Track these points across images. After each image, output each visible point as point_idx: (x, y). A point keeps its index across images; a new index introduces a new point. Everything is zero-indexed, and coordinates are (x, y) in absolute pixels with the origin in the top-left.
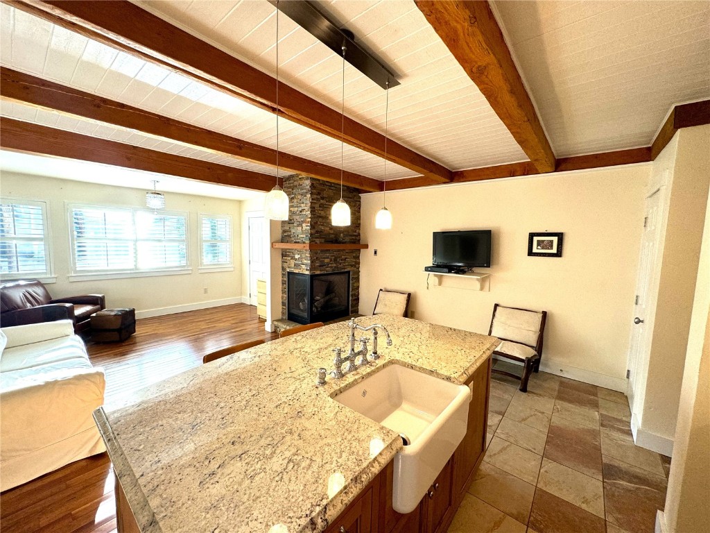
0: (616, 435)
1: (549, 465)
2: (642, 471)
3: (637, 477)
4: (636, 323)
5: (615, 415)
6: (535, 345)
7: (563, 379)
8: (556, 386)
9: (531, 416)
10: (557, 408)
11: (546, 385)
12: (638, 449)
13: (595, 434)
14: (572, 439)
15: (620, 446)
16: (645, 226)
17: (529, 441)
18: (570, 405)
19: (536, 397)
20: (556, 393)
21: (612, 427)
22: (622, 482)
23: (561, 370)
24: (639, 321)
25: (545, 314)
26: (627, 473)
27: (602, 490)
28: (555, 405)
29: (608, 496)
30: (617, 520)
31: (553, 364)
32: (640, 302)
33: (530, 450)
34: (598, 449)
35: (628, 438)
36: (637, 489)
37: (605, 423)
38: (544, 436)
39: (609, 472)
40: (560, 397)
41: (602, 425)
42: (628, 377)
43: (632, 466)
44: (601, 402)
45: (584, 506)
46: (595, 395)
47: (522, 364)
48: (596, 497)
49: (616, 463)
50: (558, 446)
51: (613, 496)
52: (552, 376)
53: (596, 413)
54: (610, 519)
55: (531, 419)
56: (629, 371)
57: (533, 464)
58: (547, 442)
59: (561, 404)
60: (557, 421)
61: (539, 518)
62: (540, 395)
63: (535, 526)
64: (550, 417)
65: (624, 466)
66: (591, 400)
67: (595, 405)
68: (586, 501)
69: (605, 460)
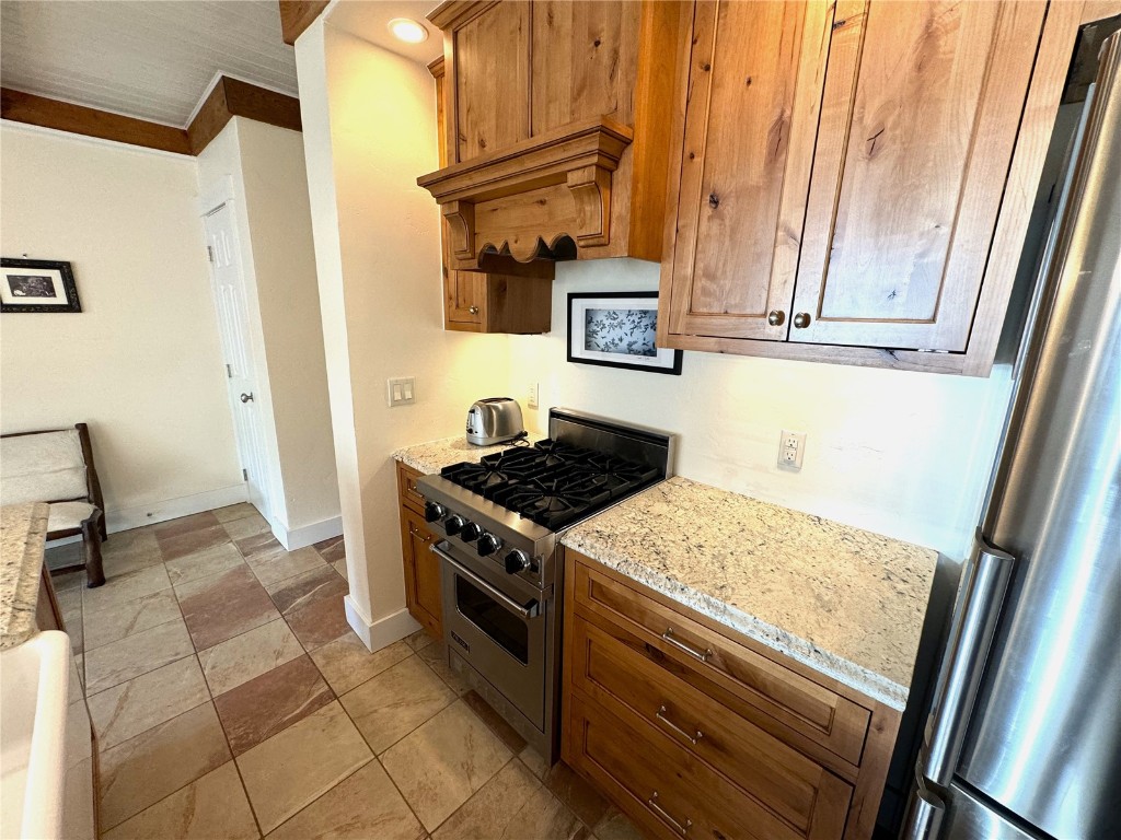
0: (265, 555)
1: (210, 657)
2: (308, 574)
3: (306, 584)
4: (244, 401)
5: (251, 533)
6: (83, 492)
7: (159, 526)
8: (153, 543)
9: (139, 613)
10: (176, 573)
11: (135, 550)
12: (293, 554)
13: (243, 571)
14: (220, 599)
15: (276, 564)
16: (211, 260)
17: (160, 650)
18: (190, 557)
19: (128, 580)
20: (159, 553)
21: (259, 549)
22: (299, 601)
23: (149, 515)
24: (247, 398)
25: (83, 429)
26: (298, 587)
27: (286, 626)
28: (168, 571)
29: (295, 626)
30: (316, 642)
31: (130, 511)
32: (234, 373)
33: (171, 662)
34: (256, 585)
35: (280, 550)
36: (314, 595)
37: (246, 550)
38: (179, 626)
39: (281, 601)
40: (170, 553)
41: (245, 555)
42: (246, 479)
43: (297, 576)
44: (228, 528)
45: (281, 662)
46: (216, 523)
47: (79, 538)
48: (285, 639)
49: (283, 585)
50: (208, 621)
51: (299, 621)
52: (137, 532)
53: (230, 544)
54: (309, 648)
55: (141, 619)
56: (245, 470)
57: (188, 677)
58: (190, 629)
59: (175, 565)
60: (184, 591)
61: (240, 732)
62: (135, 571)
63: (242, 746)
64: (170, 592)
65: (290, 583)
66: (214, 532)
67: (223, 536)
68: (279, 654)
69: (270, 593)
